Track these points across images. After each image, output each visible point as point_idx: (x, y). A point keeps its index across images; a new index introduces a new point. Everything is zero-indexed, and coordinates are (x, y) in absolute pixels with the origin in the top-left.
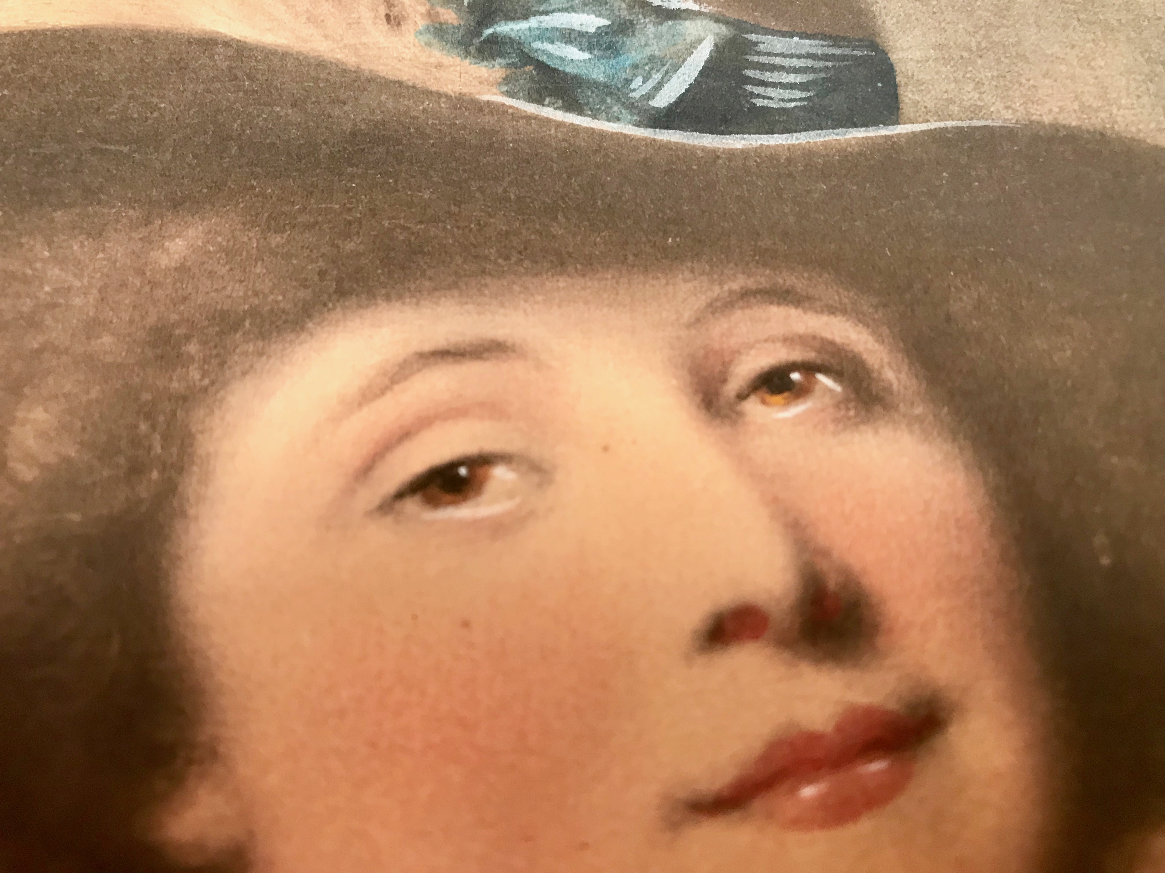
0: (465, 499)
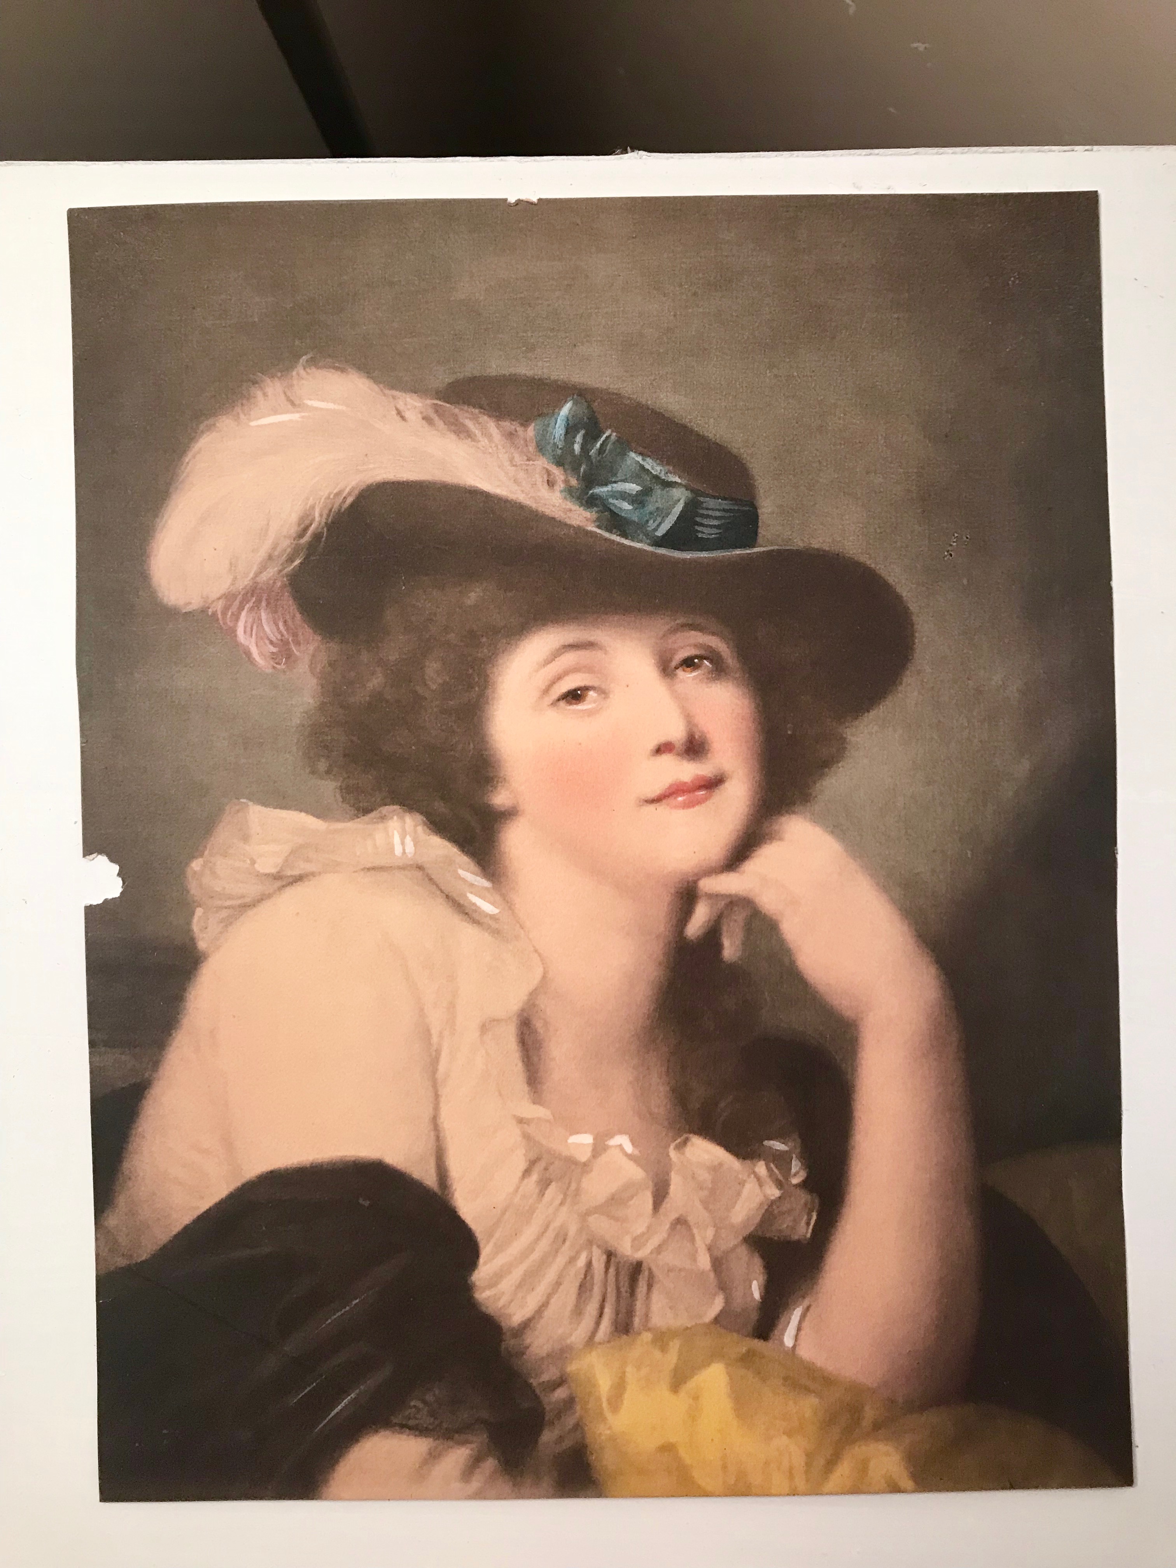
0: (579, 702)
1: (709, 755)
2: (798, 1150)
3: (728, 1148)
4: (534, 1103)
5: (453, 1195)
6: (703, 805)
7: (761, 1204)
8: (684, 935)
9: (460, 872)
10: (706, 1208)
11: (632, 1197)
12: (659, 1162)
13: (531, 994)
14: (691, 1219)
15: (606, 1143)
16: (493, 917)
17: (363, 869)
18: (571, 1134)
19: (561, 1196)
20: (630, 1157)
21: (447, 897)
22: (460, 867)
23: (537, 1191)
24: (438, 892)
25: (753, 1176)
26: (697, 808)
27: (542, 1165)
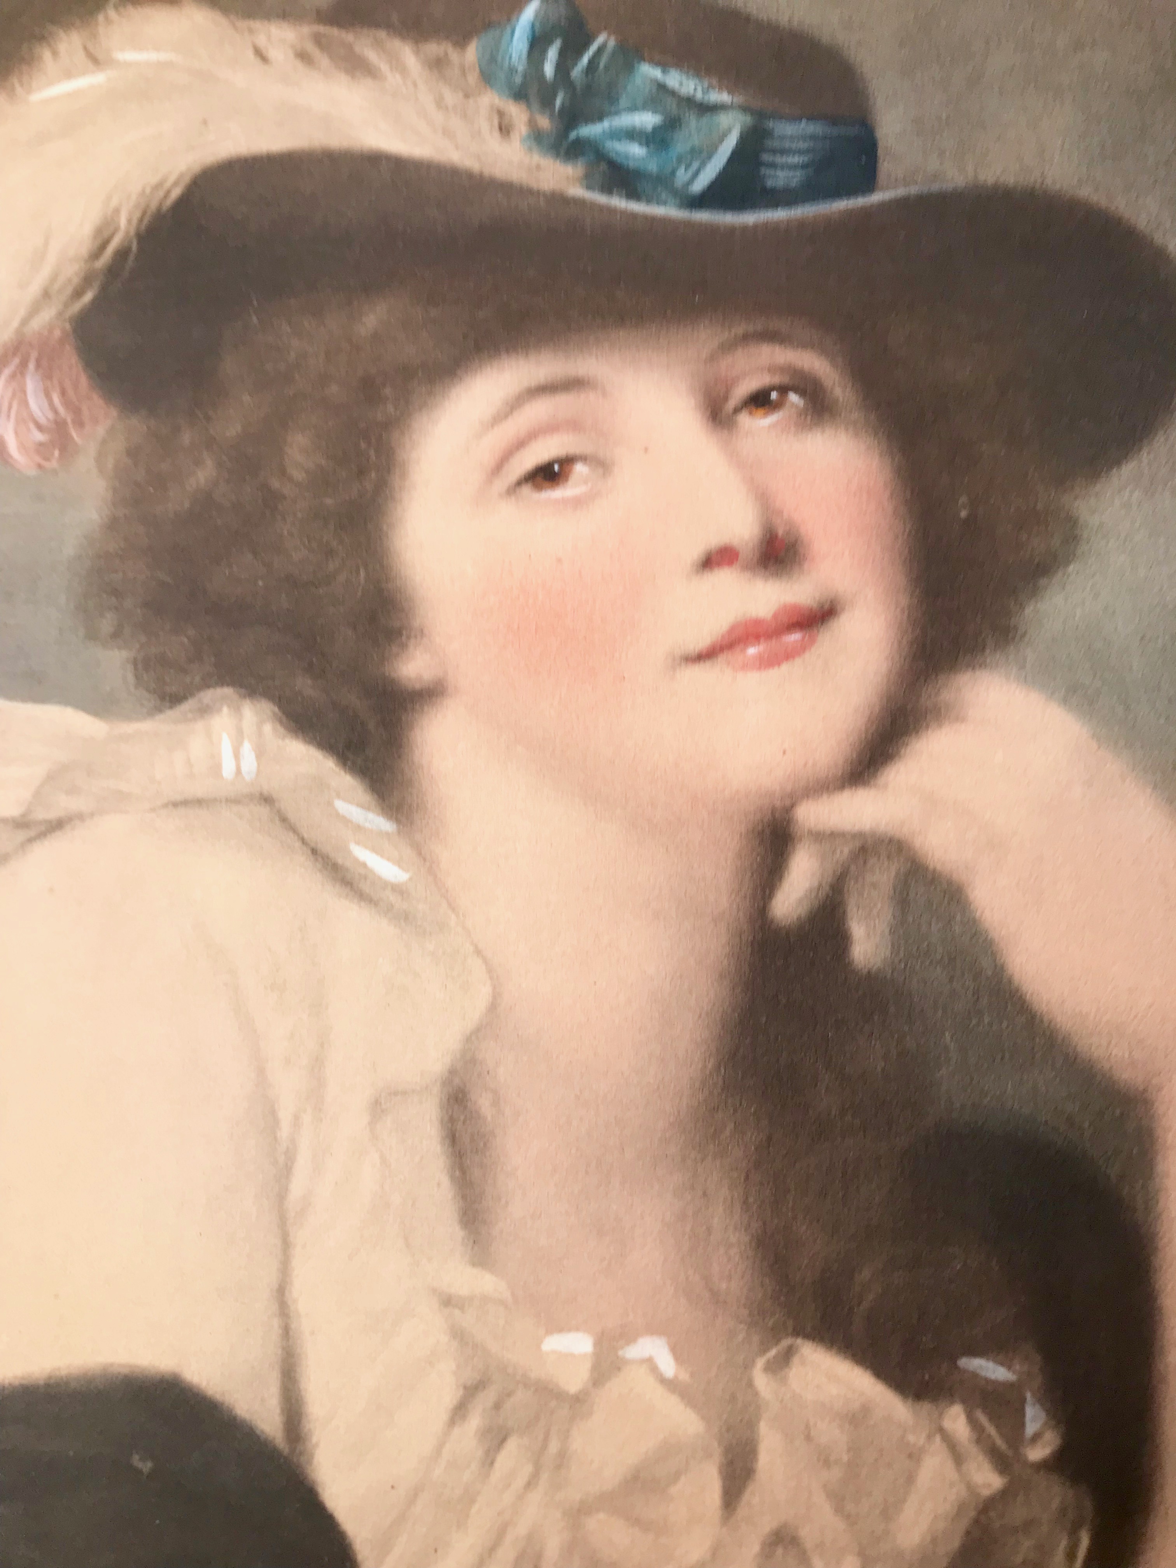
0: (558, 484)
1: (806, 566)
2: (1037, 1382)
3: (881, 1372)
4: (474, 1265)
5: (312, 1456)
6: (798, 661)
7: (961, 1508)
8: (770, 915)
9: (341, 806)
10: (839, 1509)
11: (676, 1477)
12: (733, 1398)
13: (468, 1039)
14: (808, 1534)
15: (620, 1353)
16: (399, 889)
17: (165, 806)
18: (549, 1332)
19: (528, 1469)
20: (670, 1385)
21: (314, 851)
22: (338, 796)
23: (480, 1453)
24: (298, 844)
25: (938, 1438)
26: (785, 667)
27: (487, 1398)
